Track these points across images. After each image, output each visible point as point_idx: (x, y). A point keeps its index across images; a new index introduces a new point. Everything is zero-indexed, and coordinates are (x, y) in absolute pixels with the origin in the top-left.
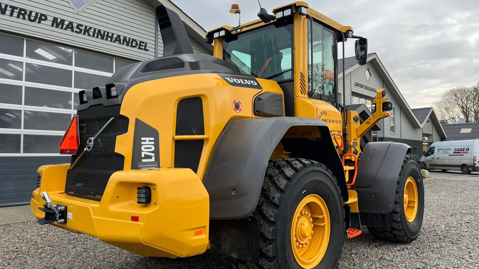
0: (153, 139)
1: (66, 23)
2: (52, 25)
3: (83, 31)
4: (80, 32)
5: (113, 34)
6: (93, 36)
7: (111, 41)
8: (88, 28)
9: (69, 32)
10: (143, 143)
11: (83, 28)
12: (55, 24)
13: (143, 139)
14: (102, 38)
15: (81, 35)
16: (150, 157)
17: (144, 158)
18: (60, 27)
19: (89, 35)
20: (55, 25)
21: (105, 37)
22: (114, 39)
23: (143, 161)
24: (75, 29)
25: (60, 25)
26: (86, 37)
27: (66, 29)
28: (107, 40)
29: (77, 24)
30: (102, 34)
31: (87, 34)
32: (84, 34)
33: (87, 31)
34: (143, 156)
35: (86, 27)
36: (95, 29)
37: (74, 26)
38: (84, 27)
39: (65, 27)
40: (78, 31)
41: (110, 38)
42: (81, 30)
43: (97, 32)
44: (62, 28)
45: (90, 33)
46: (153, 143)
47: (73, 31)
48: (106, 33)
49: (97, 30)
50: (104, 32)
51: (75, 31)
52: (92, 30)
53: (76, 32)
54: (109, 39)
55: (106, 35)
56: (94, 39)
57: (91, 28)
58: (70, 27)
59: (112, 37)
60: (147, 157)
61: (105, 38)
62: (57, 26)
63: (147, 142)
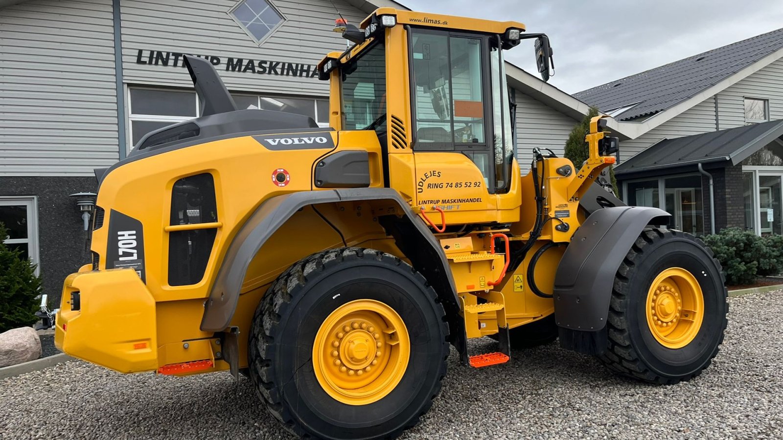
0: (134, 232)
1: (245, 63)
2: (227, 69)
3: (268, 69)
4: (263, 72)
5: (309, 66)
6: (282, 74)
7: (307, 76)
8: (274, 64)
9: (249, 74)
10: (119, 238)
11: (267, 65)
12: (230, 67)
13: (119, 233)
14: (295, 74)
15: (265, 76)
16: (131, 255)
17: (121, 256)
18: (237, 69)
19: (276, 73)
20: (230, 69)
21: (299, 72)
22: (311, 73)
23: (121, 259)
24: (257, 69)
25: (238, 67)
26: (273, 76)
27: (245, 71)
28: (301, 75)
29: (259, 62)
30: (294, 68)
31: (273, 72)
32: (270, 73)
33: (273, 68)
34: (121, 253)
35: (271, 63)
36: (284, 64)
37: (255, 65)
38: (268, 63)
39: (243, 68)
40: (261, 70)
41: (306, 73)
42: (264, 68)
43: (286, 67)
44: (239, 70)
45: (277, 70)
46: (135, 237)
47: (254, 72)
48: (300, 66)
49: (286, 65)
50: (297, 65)
51: (256, 71)
52: (280, 66)
53: (259, 72)
54: (304, 74)
55: (299, 68)
56: (284, 78)
57: (278, 63)
58: (250, 67)
59: (308, 71)
60: (126, 254)
61: (298, 74)
62: (233, 70)
63: (126, 237)
